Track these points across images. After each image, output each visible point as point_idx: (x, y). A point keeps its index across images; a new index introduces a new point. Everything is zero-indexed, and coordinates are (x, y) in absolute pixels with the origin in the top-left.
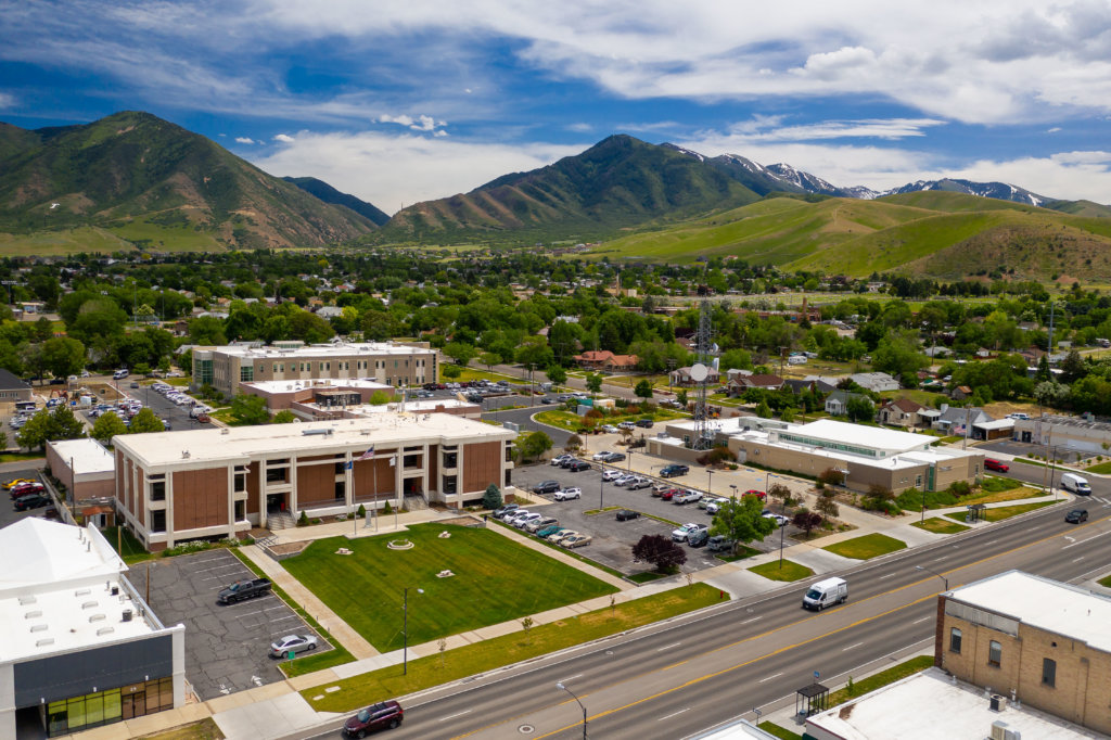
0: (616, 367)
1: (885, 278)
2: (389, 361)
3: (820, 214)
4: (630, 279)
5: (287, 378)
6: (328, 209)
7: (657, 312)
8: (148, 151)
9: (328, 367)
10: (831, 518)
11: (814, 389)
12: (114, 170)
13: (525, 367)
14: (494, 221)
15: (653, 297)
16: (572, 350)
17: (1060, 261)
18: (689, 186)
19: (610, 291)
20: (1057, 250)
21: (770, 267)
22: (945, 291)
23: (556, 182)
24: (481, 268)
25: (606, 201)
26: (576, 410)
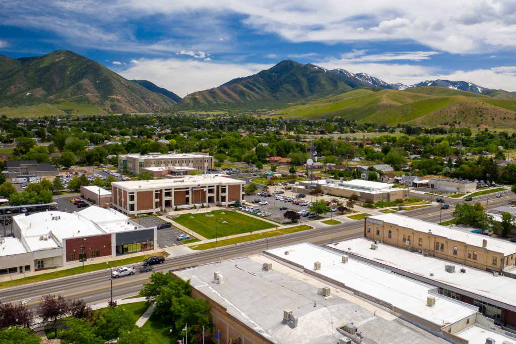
0: (283, 163)
1: (403, 126)
2: (194, 161)
3: (378, 97)
4: (291, 127)
5: (156, 166)
6: (153, 95)
7: (302, 142)
8: (70, 68)
9: (171, 162)
10: (351, 209)
11: (357, 170)
12: (55, 78)
13: (246, 163)
14: (230, 100)
15: (301, 135)
16: (265, 156)
17: (481, 118)
18: (319, 84)
19: (282, 132)
20: (480, 114)
21: (354, 121)
22: (427, 132)
23: (259, 82)
24: (225, 122)
25: (282, 91)
26: (266, 178)
